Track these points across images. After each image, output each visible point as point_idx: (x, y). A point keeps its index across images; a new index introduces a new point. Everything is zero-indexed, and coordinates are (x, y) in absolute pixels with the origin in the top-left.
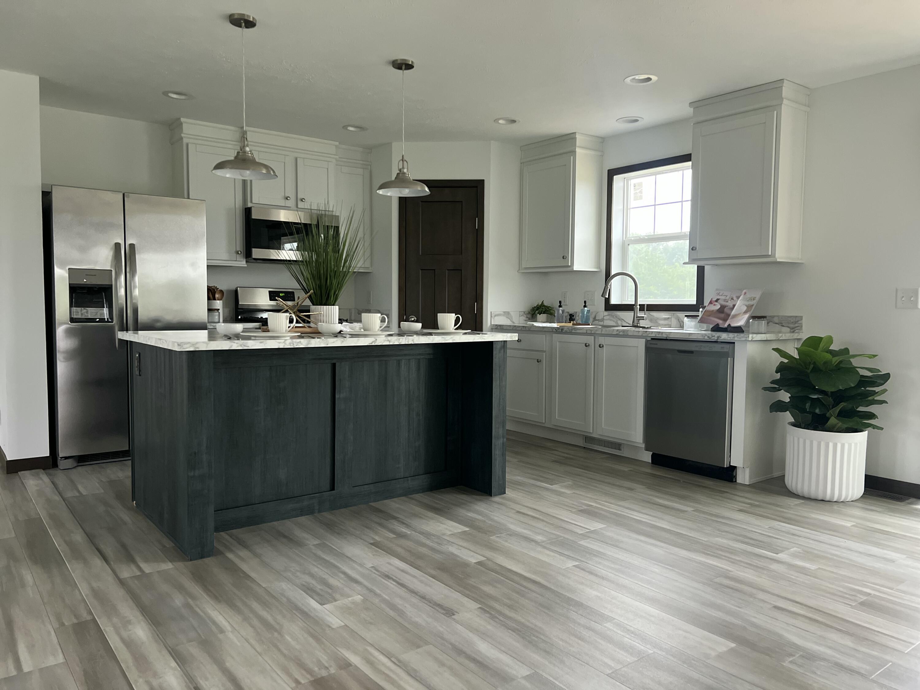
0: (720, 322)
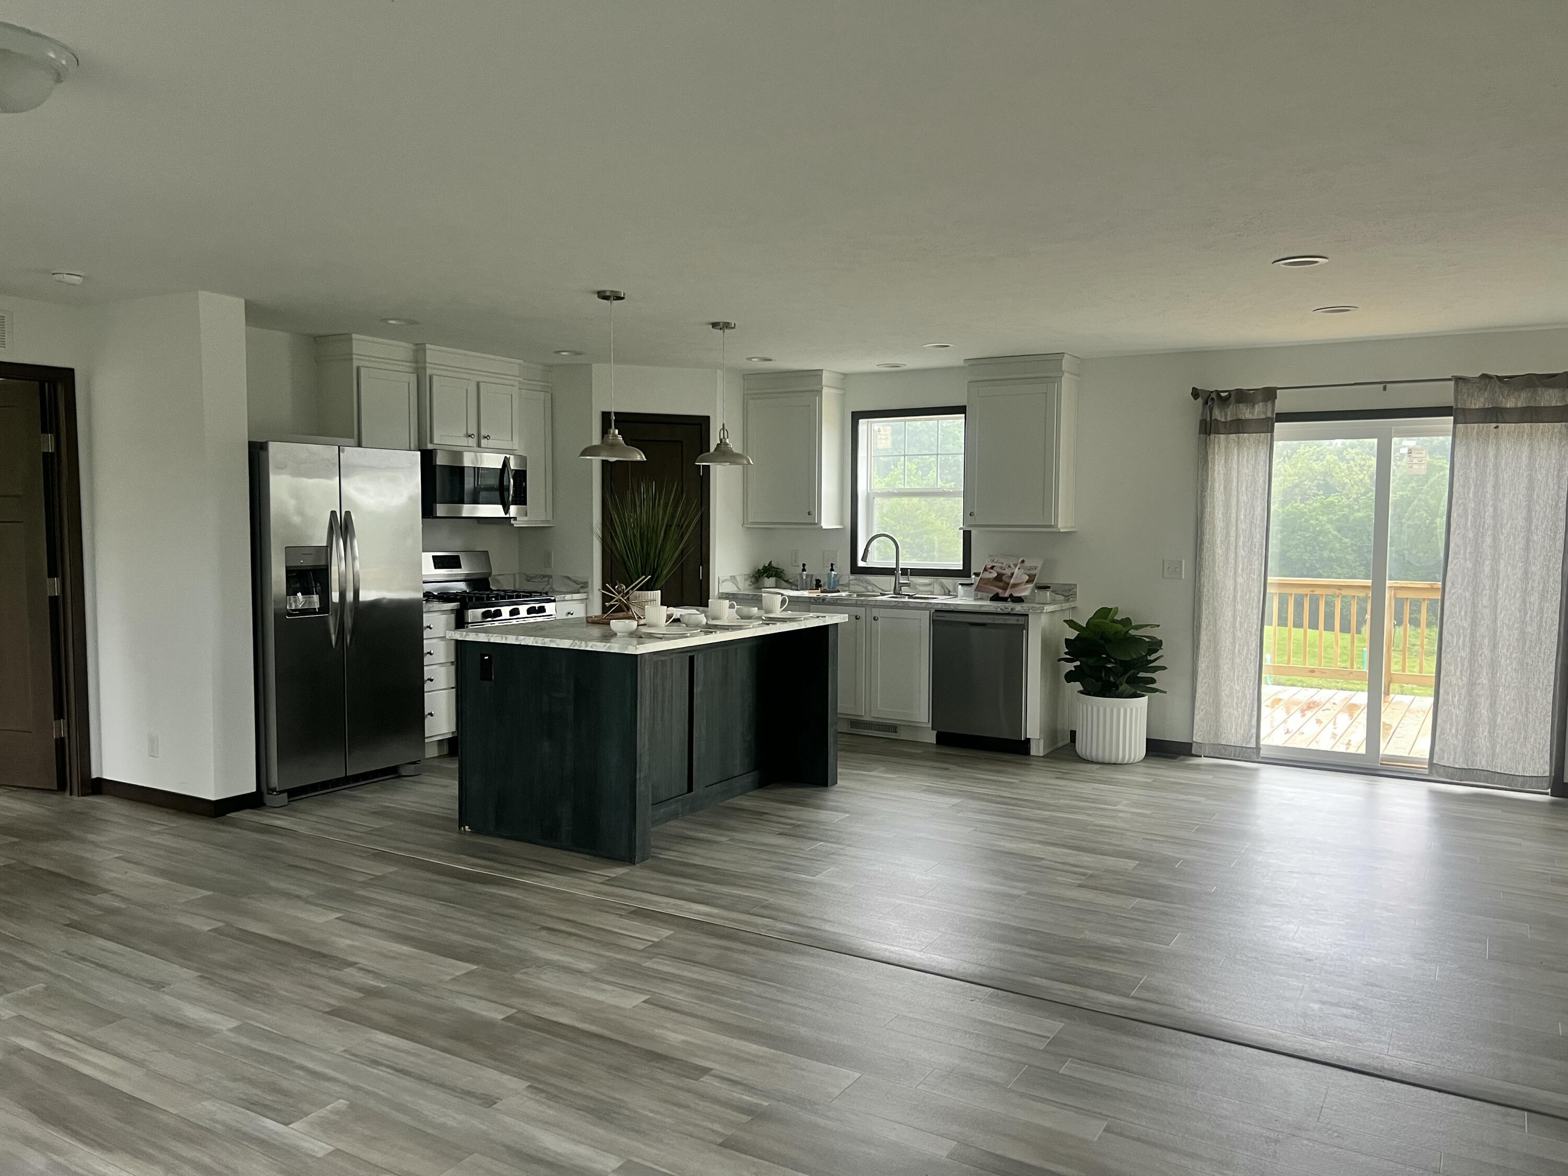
0: (1000, 591)
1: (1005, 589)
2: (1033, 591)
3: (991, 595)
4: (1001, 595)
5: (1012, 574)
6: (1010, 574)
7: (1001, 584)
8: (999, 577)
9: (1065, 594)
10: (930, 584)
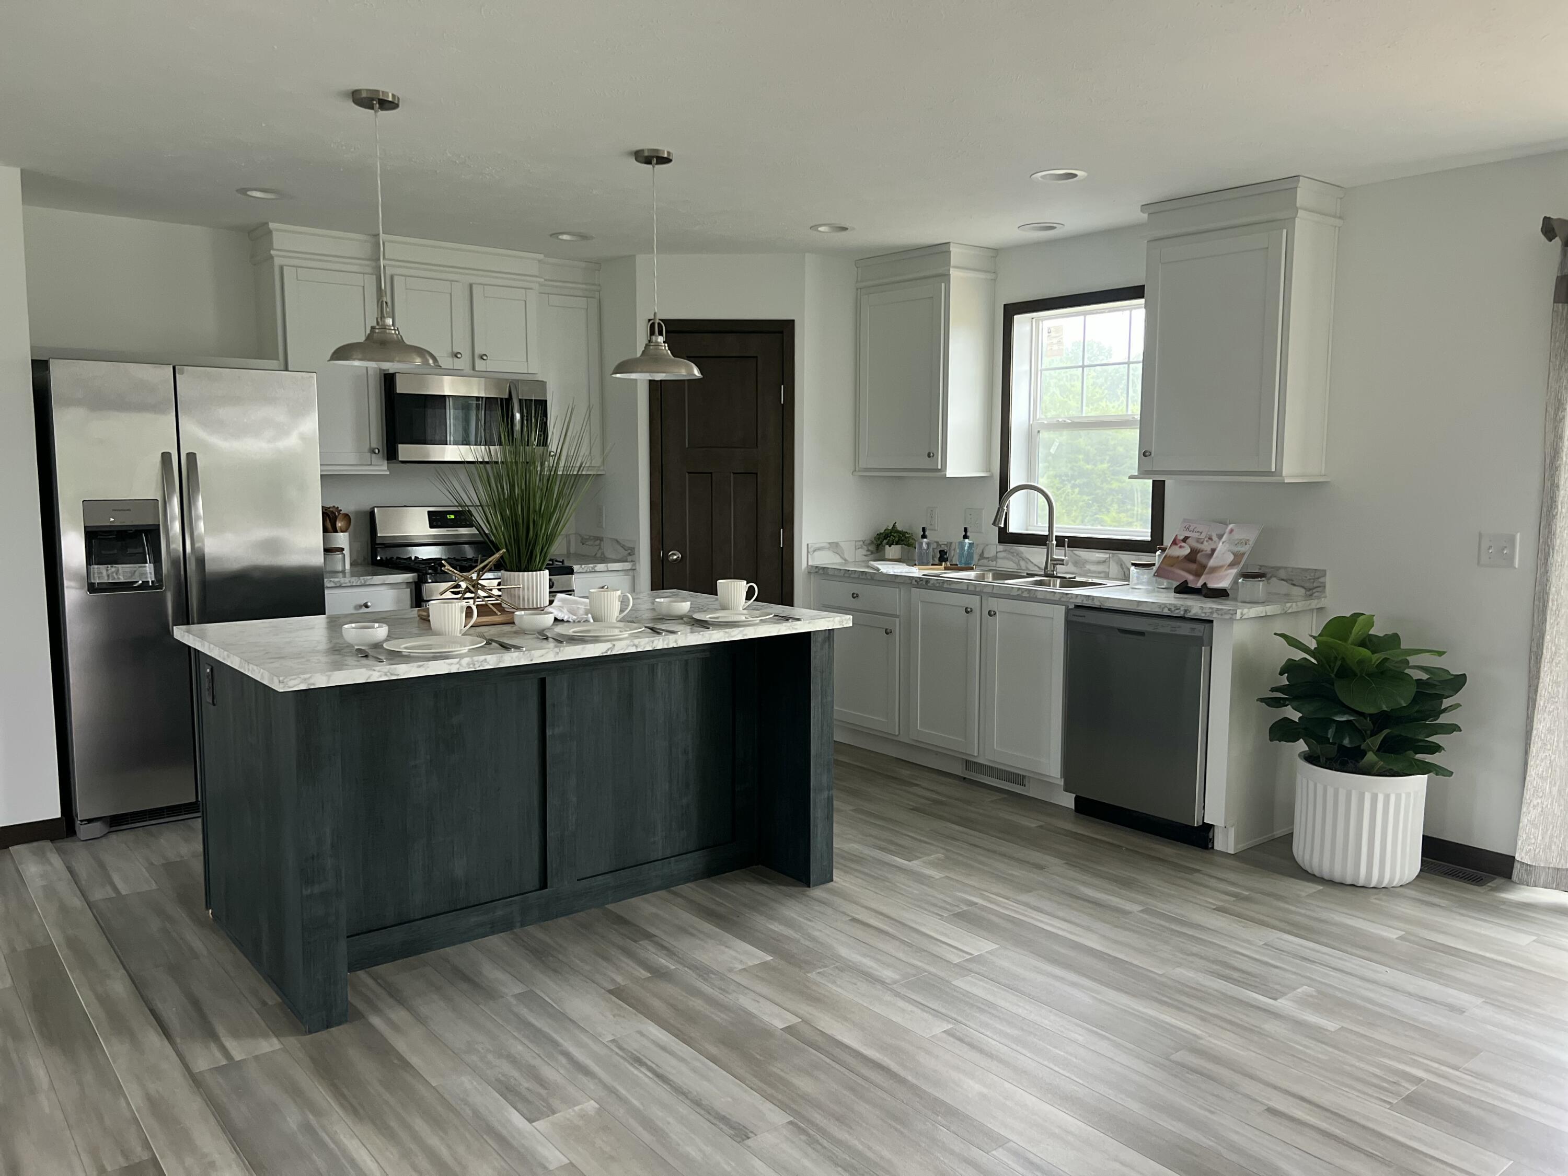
0: (1190, 578)
1: (1198, 575)
2: (1235, 582)
3: (1176, 584)
4: (1190, 585)
5: (1213, 551)
6: (1209, 552)
7: (1193, 566)
8: (1192, 557)
9: (1307, 585)
10: (1105, 562)
